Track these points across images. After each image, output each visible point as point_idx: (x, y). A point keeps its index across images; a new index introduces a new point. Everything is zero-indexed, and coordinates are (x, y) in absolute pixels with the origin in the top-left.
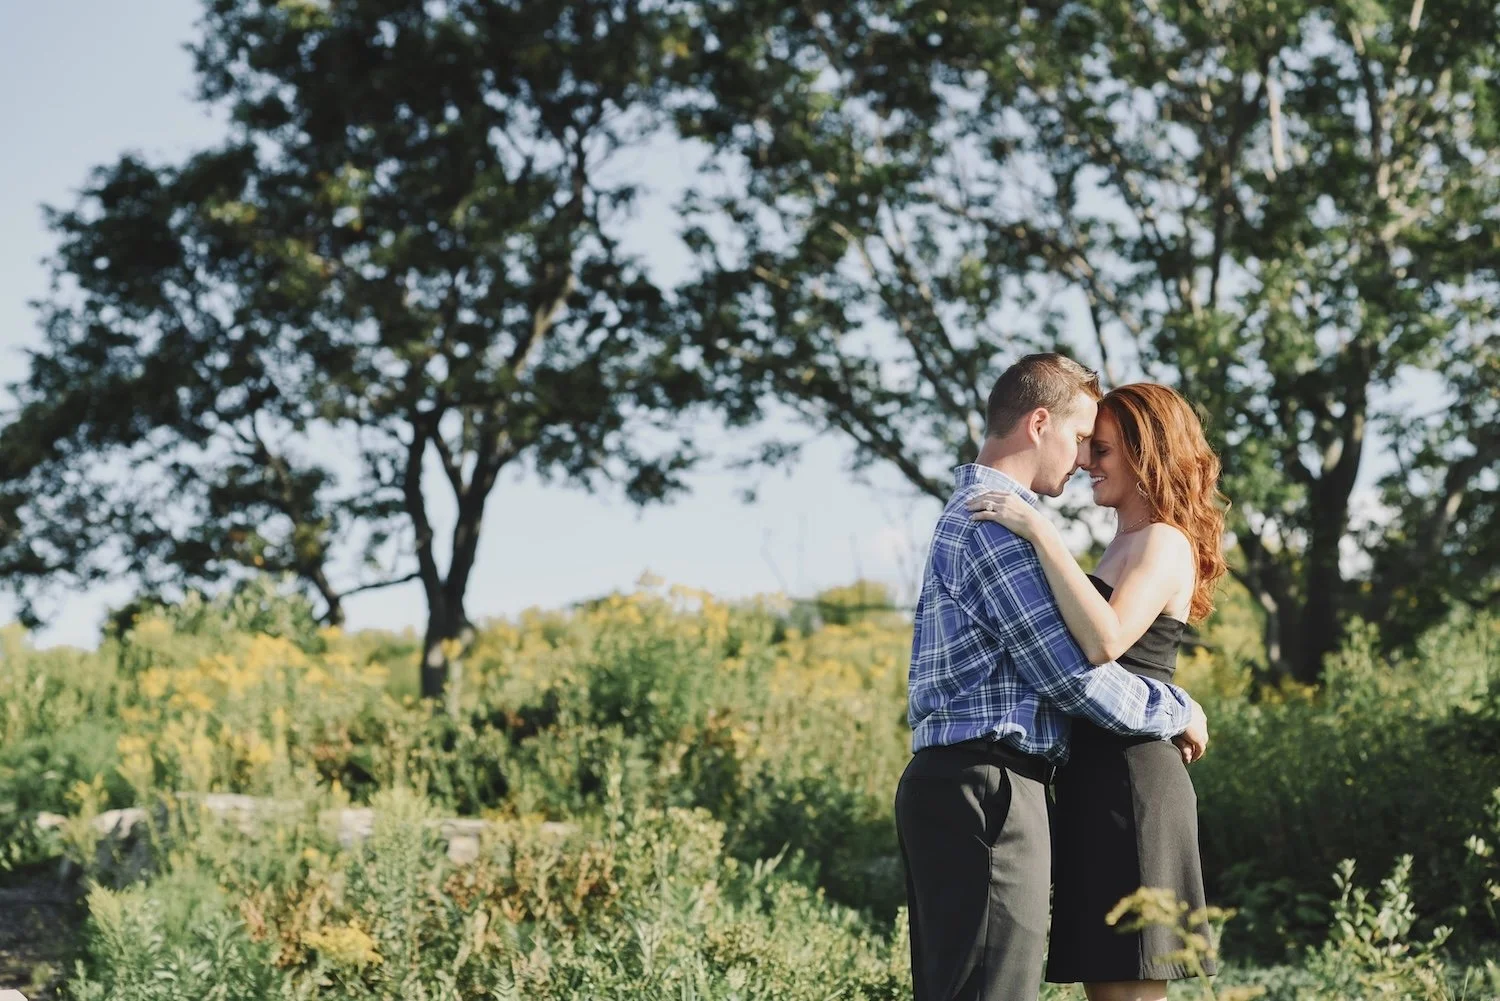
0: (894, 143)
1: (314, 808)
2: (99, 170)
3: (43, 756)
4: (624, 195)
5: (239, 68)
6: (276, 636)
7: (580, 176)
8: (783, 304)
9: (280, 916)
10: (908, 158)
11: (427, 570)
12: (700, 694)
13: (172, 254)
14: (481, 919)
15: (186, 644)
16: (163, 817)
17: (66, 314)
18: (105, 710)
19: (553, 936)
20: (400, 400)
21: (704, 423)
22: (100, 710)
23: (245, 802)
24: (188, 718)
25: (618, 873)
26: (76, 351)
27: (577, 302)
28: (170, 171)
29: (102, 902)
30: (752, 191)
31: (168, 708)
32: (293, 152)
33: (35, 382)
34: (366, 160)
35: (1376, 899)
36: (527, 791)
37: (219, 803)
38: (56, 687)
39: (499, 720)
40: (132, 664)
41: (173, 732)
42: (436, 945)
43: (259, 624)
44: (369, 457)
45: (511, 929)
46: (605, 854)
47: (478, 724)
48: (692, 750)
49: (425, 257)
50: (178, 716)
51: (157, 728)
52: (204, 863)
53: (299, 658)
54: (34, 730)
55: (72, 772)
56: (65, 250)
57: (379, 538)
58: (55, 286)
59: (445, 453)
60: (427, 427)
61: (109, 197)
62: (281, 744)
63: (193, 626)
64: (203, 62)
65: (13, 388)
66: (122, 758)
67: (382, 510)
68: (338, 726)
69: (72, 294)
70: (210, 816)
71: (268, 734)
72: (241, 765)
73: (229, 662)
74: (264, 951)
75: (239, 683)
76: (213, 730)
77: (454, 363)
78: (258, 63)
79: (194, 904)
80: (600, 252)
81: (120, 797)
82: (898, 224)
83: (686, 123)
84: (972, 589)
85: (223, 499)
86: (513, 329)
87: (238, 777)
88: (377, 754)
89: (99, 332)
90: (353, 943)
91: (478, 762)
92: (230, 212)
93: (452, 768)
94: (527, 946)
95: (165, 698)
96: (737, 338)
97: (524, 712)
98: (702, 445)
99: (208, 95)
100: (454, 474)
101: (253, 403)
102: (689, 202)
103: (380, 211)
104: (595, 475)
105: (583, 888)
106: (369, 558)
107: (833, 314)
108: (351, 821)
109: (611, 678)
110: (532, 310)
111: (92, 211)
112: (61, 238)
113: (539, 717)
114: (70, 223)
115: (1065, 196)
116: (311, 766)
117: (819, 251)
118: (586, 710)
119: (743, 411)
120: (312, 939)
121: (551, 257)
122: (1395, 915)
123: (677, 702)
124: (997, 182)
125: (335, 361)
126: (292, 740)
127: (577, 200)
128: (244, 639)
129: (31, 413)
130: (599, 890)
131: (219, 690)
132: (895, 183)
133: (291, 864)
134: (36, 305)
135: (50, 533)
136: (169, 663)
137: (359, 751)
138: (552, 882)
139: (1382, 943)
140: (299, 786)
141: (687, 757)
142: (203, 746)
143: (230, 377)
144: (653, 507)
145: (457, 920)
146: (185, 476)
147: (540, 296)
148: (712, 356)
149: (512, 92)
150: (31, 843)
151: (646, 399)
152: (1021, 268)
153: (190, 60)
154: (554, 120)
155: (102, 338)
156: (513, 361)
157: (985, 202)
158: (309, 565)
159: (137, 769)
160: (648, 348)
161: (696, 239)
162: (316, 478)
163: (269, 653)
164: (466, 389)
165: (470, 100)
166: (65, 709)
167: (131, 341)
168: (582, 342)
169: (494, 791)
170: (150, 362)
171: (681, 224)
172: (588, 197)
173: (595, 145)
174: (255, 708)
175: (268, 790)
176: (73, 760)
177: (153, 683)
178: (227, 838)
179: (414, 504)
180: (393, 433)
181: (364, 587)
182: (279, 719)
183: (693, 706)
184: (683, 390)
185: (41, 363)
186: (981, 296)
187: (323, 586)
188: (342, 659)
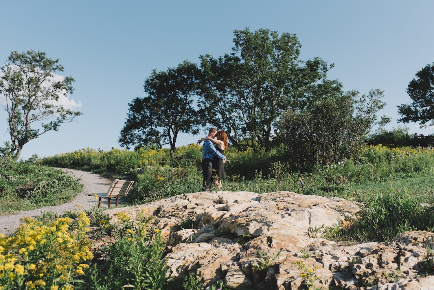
0: (221, 95)
1: (159, 167)
2: (134, 99)
3: (131, 163)
4: (191, 101)
5: (149, 88)
6: (155, 150)
7: (187, 99)
8: (209, 113)
9: (155, 177)
10: (222, 97)
11: (171, 142)
12: (198, 155)
13: (142, 108)
14: (174, 177)
15: (145, 151)
16: (143, 168)
17: (131, 115)
18: (137, 158)
19: (181, 178)
20: (167, 124)
21: (200, 126)
22: (136, 158)
23: (152, 167)
24: (146, 159)
25: (187, 172)
26: (132, 119)
27: (187, 113)
28: (142, 99)
29: (139, 176)
30: (205, 100)
31: (144, 158)
32: (155, 97)
33: (128, 122)
34: (163, 98)
35: (259, 174)
36: (179, 165)
37: (149, 167)
38: (132, 156)
39: (177, 158)
40: (140, 153)
41: (144, 160)
42: (170, 179)
43: (153, 149)
44: (164, 130)
45: (177, 177)
46: (186, 170)
47: (175, 158)
48: (197, 161)
49: (170, 108)
50: (145, 158)
51: (143, 160)
52: (148, 173)
53: (157, 152)
54: (129, 160)
55: (134, 164)
56: (130, 108)
57: (165, 139)
58: (130, 112)
59: (172, 130)
60: (170, 127)
61: (135, 102)
62: (155, 161)
63: (145, 149)
64: (145, 88)
65: (125, 123)
66: (139, 163)
67: (166, 136)
68: (161, 159)
69: (131, 113)
70: (148, 168)
71: (154, 160)
72: (151, 163)
73: (150, 153)
74: (154, 180)
75: (151, 155)
76: (148, 160)
77: (173, 120)
78: (151, 88)
79: (147, 177)
80: (188, 107)
81: (139, 167)
82: (221, 104)
83: (198, 93)
84: (207, 146)
85: (148, 135)
86: (180, 116)
87: (151, 164)
88: (165, 162)
89: (134, 116)
90: (162, 179)
91: (175, 162)
92: (149, 104)
93: (172, 163)
94: (178, 179)
95: (143, 156)
96: (204, 116)
97: (180, 157)
98: (200, 128)
99: (146, 91)
100: (173, 132)
101: (151, 124)
102: (198, 102)
103: (165, 103)
104: (189, 132)
105: (184, 174)
106: (164, 141)
107: (214, 114)
108: (162, 168)
109: (189, 154)
110: (182, 114)
111: (134, 104)
112: (130, 107)
113: (181, 158)
114: (131, 105)
115: (240, 101)
116: (158, 163)
117: (212, 107)
118: (186, 157)
119: (204, 125)
120: (158, 178)
121: (183, 108)
122: (261, 175)
123: (195, 156)
124: (232, 99)
125: (160, 119)
126: (156, 161)
127: (186, 102)
128: (151, 150)
129: (127, 126)
130: (185, 174)
131: (149, 156)
132: (221, 100)
133: (156, 173)
134: (128, 114)
135: (129, 139)
136: (143, 153)
137: (163, 162)
138: (181, 173)
139: (259, 178)
140: (157, 165)
141: (196, 162)
142: (147, 161)
143: (148, 121)
144: (195, 135)
145: (172, 177)
146: (144, 132)
147: (182, 113)
148: (201, 118)
149: (179, 90)
150: (130, 171)
151: (194, 124)
152: (235, 108)
153: (144, 87)
154: (183, 93)
155: (135, 118)
156: (180, 119)
157: (231, 101)
158: (158, 142)
159: (141, 164)
160: (194, 118)
161: (199, 106)
162: (158, 132)
163: (154, 152)
164: (174, 123)
165: (175, 91)
166: (133, 158)
167: (138, 118)
168: (187, 117)
169: (177, 165)
170: (140, 120)
171: (197, 104)
172: (188, 101)
173: (188, 96)
174: (152, 157)
175: (154, 166)
176: (134, 163)
177: (142, 155)
178: (150, 170)
179: (169, 135)
180: (167, 127)
181: (164, 144)
182: (155, 158)
183: (197, 156)
184: (198, 122)
185: (128, 120)
186: (230, 112)
187: (160, 144)
188: (161, 152)
